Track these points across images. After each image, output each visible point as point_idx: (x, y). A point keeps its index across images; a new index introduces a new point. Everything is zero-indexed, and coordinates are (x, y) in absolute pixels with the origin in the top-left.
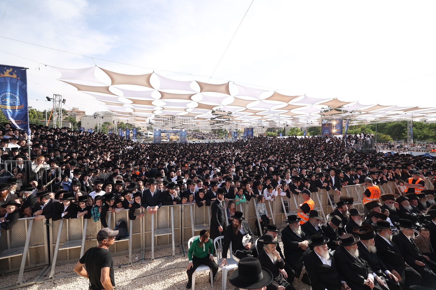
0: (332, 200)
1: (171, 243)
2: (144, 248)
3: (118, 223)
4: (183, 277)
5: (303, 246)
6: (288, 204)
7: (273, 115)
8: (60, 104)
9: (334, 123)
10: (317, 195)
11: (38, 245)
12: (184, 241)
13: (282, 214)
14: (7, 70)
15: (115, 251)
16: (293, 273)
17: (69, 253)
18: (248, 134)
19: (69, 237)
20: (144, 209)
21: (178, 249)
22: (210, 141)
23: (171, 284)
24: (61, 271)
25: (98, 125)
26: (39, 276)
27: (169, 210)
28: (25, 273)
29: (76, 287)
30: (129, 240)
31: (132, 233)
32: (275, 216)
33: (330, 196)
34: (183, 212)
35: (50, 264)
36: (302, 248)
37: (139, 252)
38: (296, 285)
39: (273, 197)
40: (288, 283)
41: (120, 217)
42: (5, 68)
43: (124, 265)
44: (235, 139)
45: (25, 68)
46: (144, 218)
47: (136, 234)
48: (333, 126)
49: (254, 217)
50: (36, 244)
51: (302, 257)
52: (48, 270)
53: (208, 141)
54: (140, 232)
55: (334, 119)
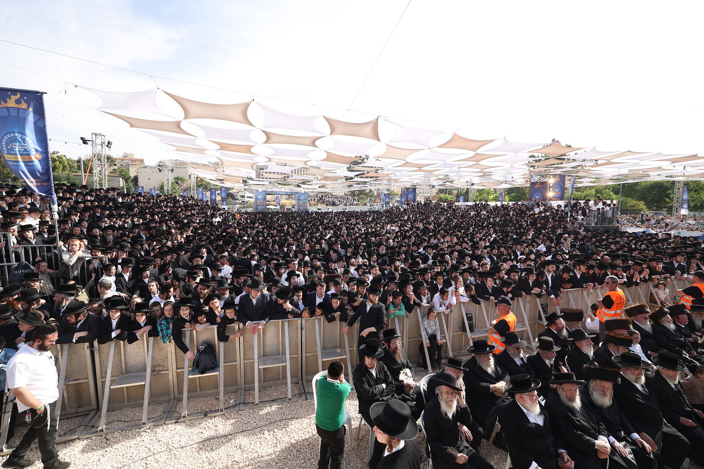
0: (545, 312)
1: (285, 377)
2: (243, 385)
3: (202, 348)
4: (305, 433)
5: (497, 390)
6: (474, 317)
8: (104, 149)
9: (551, 181)
10: (521, 304)
11: (79, 379)
12: (306, 375)
13: (462, 334)
14: (12, 96)
15: (198, 389)
16: (480, 432)
17: (127, 392)
18: (407, 198)
19: (126, 368)
20: (241, 325)
21: (296, 388)
22: (346, 209)
23: (286, 444)
24: (115, 419)
25: (166, 183)
26: (84, 427)
27: (282, 327)
29: (140, 445)
30: (219, 374)
31: (224, 363)
32: (451, 336)
33: (542, 305)
34: (304, 330)
35: (99, 409)
36: (495, 393)
37: (235, 392)
38: (484, 449)
39: (449, 307)
40: (471, 450)
41: (204, 337)
42: (9, 93)
43: (212, 411)
44: (386, 207)
45: (41, 93)
46: (242, 338)
47: (229, 364)
48: (550, 186)
49: (417, 339)
50: (76, 378)
51: (495, 408)
52: (96, 417)
53: (343, 209)
54: (236, 361)
55: (552, 175)
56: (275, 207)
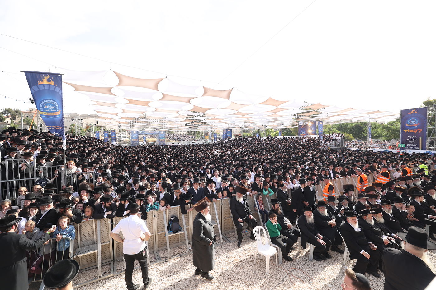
3: (172, 219)
5: (332, 224)
7: (259, 117)
9: (310, 124)
11: (104, 243)
14: (45, 77)
18: (227, 136)
20: (192, 205)
22: (189, 143)
25: (76, 128)
26: (113, 270)
28: (103, 267)
30: (184, 233)
31: (186, 226)
34: (223, 205)
35: (114, 260)
36: (332, 226)
41: (171, 213)
42: (43, 75)
45: (60, 74)
46: (192, 212)
48: (309, 127)
50: (102, 242)
53: (188, 143)
54: (189, 226)
55: (310, 121)
56: (142, 143)
